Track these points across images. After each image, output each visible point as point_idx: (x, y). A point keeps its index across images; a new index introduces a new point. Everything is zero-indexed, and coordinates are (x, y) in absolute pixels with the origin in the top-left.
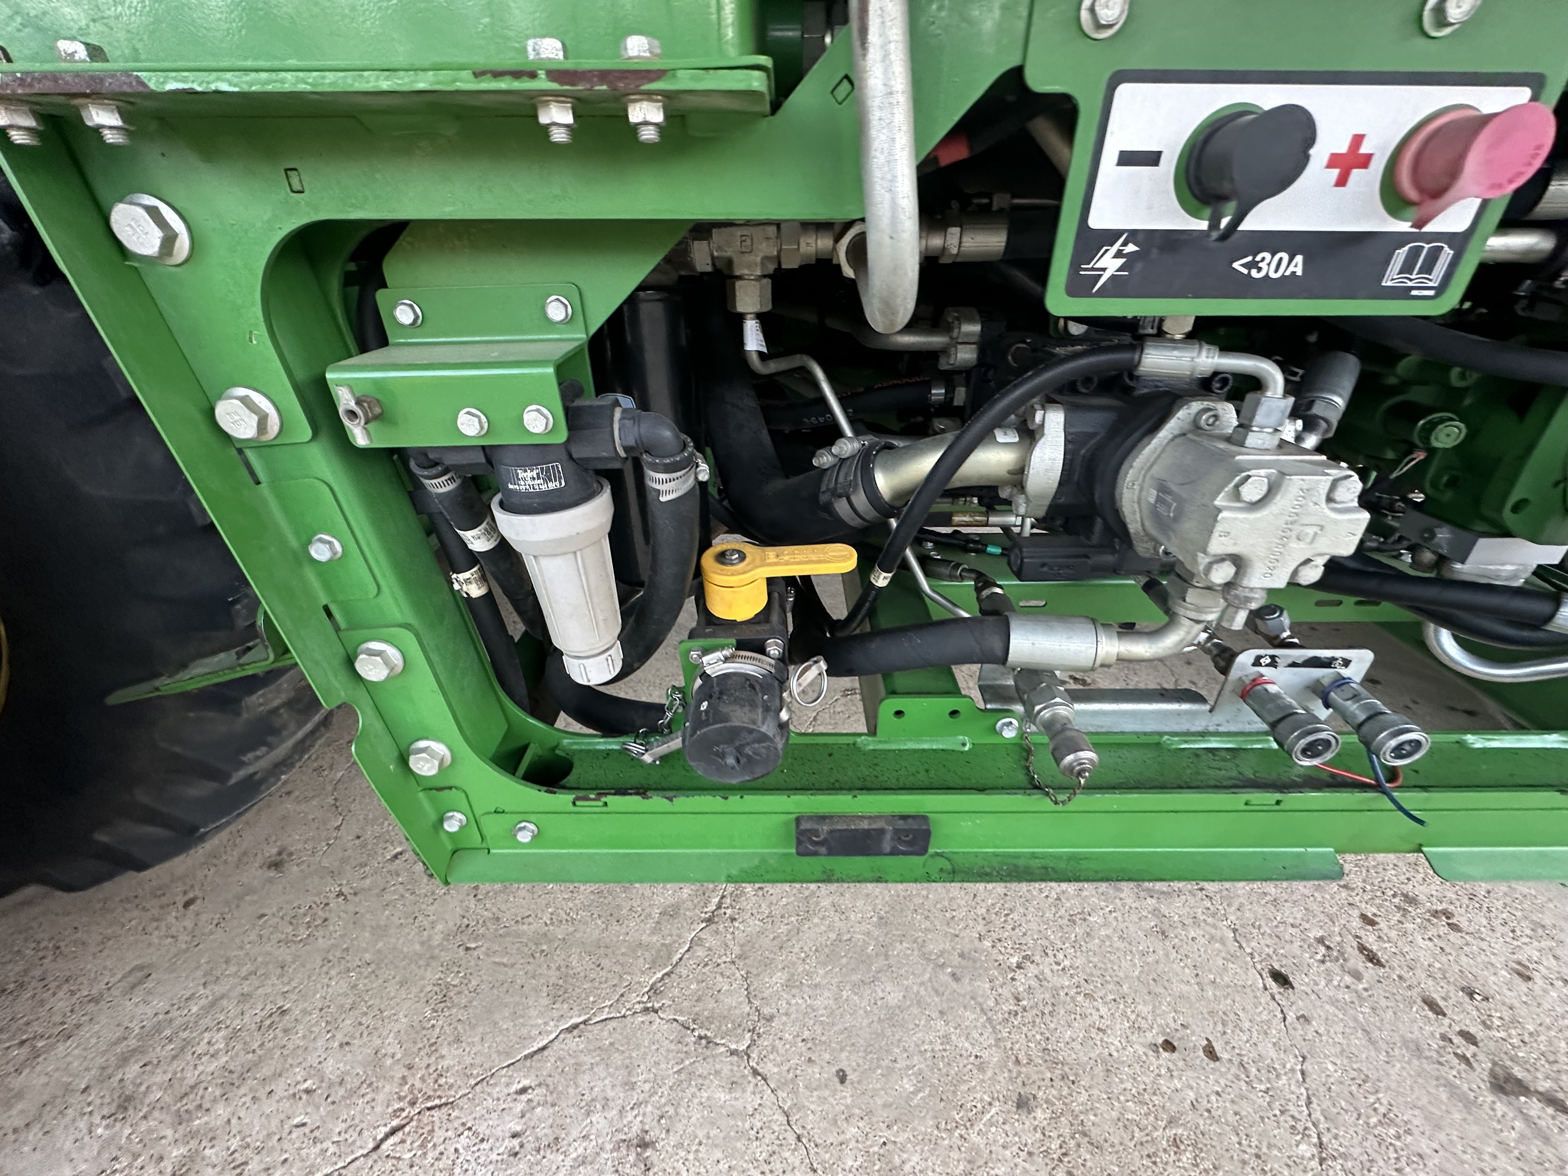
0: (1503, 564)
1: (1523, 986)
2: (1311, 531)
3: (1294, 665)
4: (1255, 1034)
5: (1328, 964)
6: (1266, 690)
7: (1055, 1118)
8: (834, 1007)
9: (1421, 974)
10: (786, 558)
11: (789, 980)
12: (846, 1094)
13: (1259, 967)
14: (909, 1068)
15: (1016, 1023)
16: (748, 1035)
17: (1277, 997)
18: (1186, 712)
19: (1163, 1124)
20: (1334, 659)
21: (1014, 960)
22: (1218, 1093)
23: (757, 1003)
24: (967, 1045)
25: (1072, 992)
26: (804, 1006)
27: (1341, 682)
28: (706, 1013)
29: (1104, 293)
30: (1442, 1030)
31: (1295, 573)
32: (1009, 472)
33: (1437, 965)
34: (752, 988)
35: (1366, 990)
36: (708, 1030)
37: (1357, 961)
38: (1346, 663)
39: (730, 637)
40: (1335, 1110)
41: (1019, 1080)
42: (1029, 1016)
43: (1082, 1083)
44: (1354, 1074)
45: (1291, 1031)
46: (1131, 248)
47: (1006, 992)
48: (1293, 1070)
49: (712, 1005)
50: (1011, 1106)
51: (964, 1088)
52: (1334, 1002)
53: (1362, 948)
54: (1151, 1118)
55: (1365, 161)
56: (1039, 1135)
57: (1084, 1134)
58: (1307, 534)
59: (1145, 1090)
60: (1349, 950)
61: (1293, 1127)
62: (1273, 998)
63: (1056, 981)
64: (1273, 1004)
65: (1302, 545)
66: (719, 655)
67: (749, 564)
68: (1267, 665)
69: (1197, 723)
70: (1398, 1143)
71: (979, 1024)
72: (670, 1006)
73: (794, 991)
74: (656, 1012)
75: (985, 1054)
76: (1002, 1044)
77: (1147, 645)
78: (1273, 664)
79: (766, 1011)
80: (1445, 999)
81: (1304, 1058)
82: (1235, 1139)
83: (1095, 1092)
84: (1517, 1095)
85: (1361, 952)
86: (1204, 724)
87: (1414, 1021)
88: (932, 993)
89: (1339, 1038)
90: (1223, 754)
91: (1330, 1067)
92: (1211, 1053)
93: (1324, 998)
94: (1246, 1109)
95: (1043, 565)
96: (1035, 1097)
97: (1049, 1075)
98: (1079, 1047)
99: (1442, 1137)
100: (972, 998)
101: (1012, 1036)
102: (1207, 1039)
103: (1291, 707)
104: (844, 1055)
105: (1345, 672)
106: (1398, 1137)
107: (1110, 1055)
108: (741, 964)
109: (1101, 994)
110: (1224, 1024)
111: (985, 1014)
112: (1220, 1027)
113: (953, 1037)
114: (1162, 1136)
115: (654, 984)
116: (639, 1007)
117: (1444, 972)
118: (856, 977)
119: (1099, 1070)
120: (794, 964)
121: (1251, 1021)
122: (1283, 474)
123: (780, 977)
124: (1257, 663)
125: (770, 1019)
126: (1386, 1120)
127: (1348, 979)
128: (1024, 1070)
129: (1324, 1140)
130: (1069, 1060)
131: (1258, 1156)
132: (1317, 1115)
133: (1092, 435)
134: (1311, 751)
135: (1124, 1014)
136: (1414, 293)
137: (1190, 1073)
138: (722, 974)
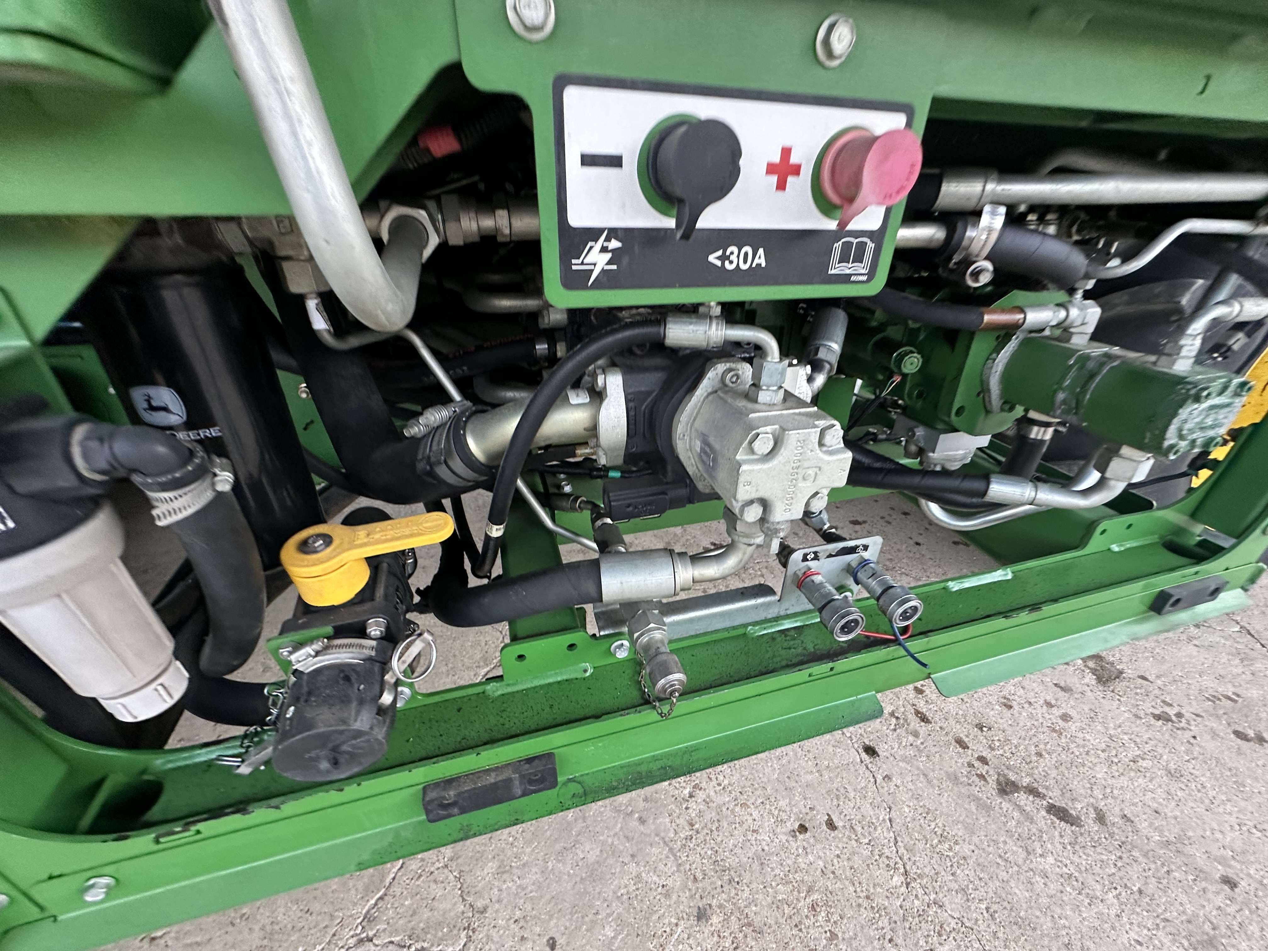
0: (957, 450)
1: (1007, 713)
2: (811, 472)
3: (830, 556)
4: (858, 800)
5: (898, 731)
6: (813, 581)
7: (726, 920)
8: (541, 880)
9: (952, 722)
10: (377, 536)
11: (500, 867)
13: (856, 746)
14: (609, 915)
15: (692, 846)
16: (463, 934)
17: (870, 766)
18: (762, 605)
19: (803, 895)
20: (857, 547)
21: (686, 792)
22: (838, 856)
23: (470, 899)
24: (655, 878)
25: (731, 807)
26: (514, 887)
27: (864, 563)
28: (422, 925)
29: (597, 284)
30: (967, 760)
31: (807, 504)
32: (585, 429)
33: (961, 712)
34: (465, 886)
35: (922, 743)
36: (424, 941)
37: (915, 723)
38: (866, 548)
39: (326, 625)
40: (912, 842)
41: (697, 896)
42: (701, 836)
43: (745, 881)
44: (920, 810)
45: (881, 790)
46: (614, 244)
47: (682, 821)
48: (884, 820)
49: (426, 914)
50: (693, 920)
51: (655, 917)
52: (904, 759)
53: (917, 713)
54: (795, 893)
55: (796, 170)
56: (716, 939)
57: (749, 925)
58: (810, 475)
59: (789, 871)
60: (910, 716)
61: (888, 865)
62: (867, 768)
63: (719, 800)
64: (868, 773)
65: (808, 483)
66: (309, 650)
67: (334, 550)
68: (812, 559)
69: (771, 611)
70: (951, 854)
71: (663, 856)
72: (384, 930)
73: (505, 876)
74: (371, 940)
75: (670, 882)
76: (682, 868)
77: (716, 568)
78: (816, 558)
79: (479, 904)
80: (967, 736)
81: (890, 808)
82: (852, 889)
83: (754, 885)
84: (1012, 792)
85: (917, 716)
86: (776, 610)
87: (951, 758)
88: (625, 840)
89: (910, 786)
90: (792, 633)
91: (907, 810)
92: (831, 825)
93: (898, 758)
94: (857, 861)
95: (629, 506)
96: (710, 906)
97: (719, 883)
98: (740, 851)
99: (975, 839)
100: (657, 835)
101: (690, 858)
102: (828, 815)
103: (830, 594)
104: (552, 923)
105: (866, 555)
106: (950, 849)
107: (763, 850)
108: (454, 865)
109: (752, 801)
110: (838, 799)
111: (667, 845)
112: (835, 802)
113: (644, 875)
114: (803, 905)
115: (368, 912)
116: (352, 942)
117: (964, 716)
118: (558, 847)
119: (756, 866)
120: (503, 850)
121: (855, 790)
122: (783, 429)
123: (491, 867)
124: (805, 559)
125: (484, 910)
126: (943, 838)
127: (911, 738)
128: (701, 885)
129: (908, 868)
130: (734, 864)
131: (868, 897)
132: (902, 850)
133: (648, 393)
134: (847, 628)
135: (770, 812)
136: (853, 278)
137: (819, 846)
138: (435, 881)
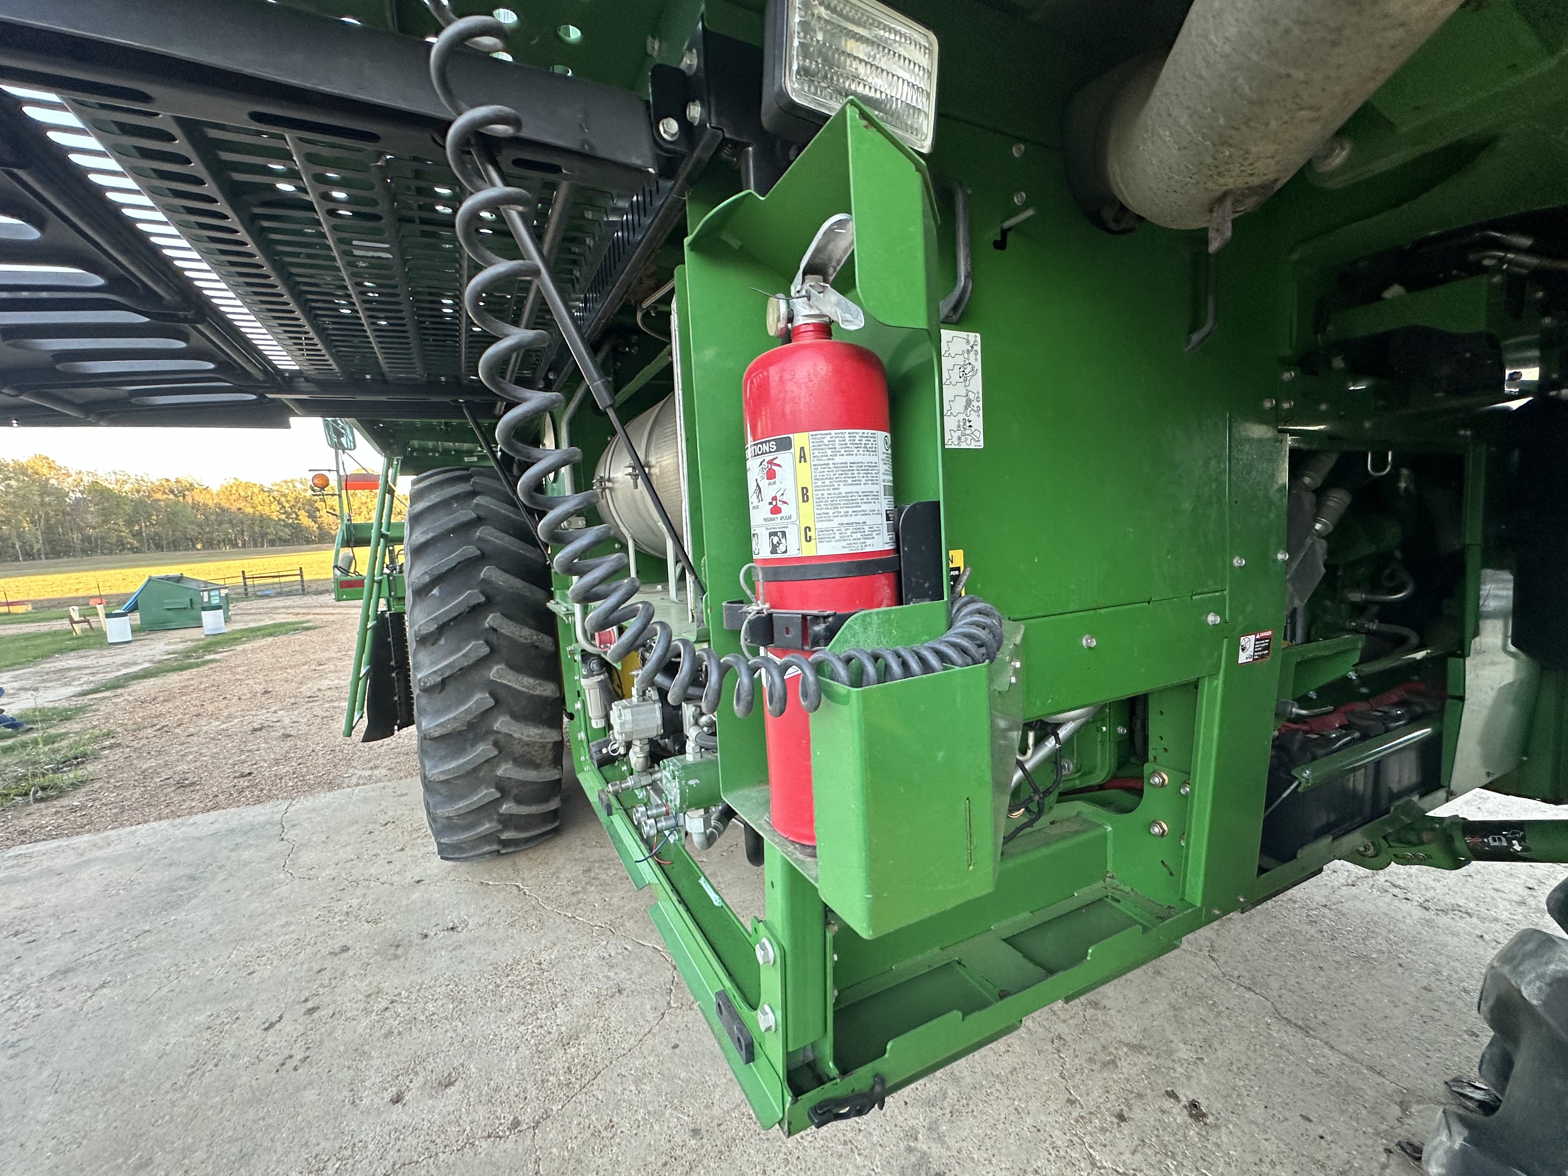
12: (668, 1051)
